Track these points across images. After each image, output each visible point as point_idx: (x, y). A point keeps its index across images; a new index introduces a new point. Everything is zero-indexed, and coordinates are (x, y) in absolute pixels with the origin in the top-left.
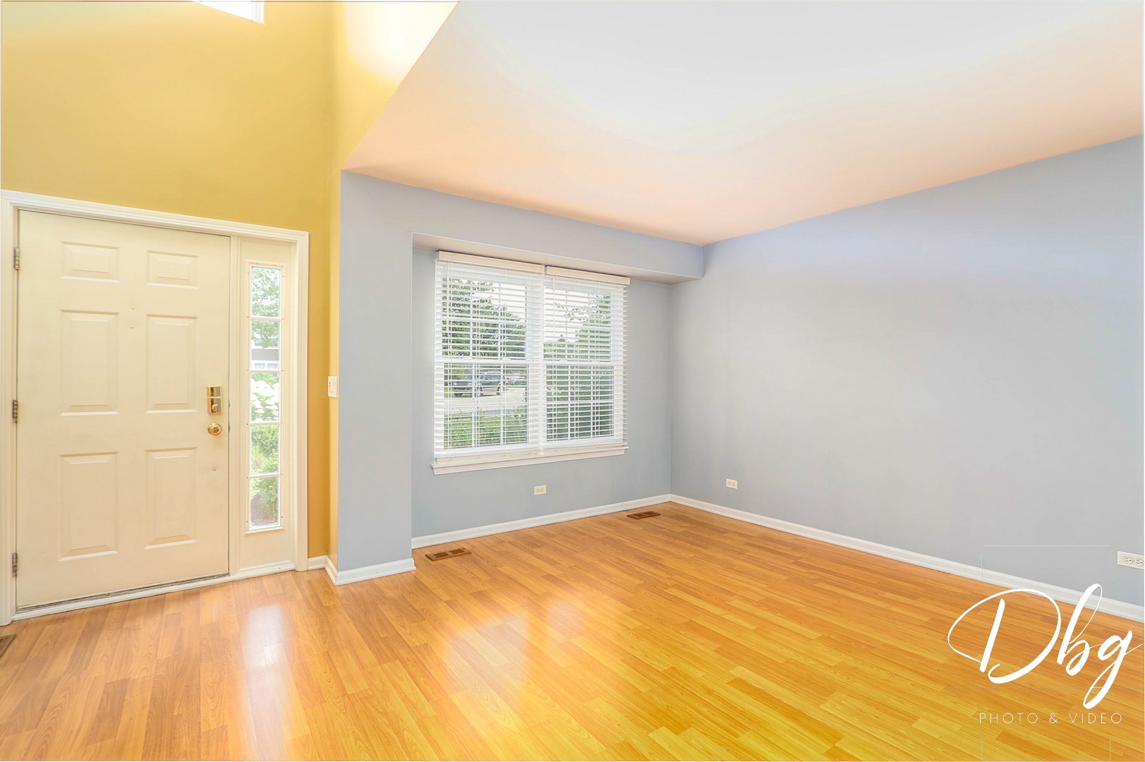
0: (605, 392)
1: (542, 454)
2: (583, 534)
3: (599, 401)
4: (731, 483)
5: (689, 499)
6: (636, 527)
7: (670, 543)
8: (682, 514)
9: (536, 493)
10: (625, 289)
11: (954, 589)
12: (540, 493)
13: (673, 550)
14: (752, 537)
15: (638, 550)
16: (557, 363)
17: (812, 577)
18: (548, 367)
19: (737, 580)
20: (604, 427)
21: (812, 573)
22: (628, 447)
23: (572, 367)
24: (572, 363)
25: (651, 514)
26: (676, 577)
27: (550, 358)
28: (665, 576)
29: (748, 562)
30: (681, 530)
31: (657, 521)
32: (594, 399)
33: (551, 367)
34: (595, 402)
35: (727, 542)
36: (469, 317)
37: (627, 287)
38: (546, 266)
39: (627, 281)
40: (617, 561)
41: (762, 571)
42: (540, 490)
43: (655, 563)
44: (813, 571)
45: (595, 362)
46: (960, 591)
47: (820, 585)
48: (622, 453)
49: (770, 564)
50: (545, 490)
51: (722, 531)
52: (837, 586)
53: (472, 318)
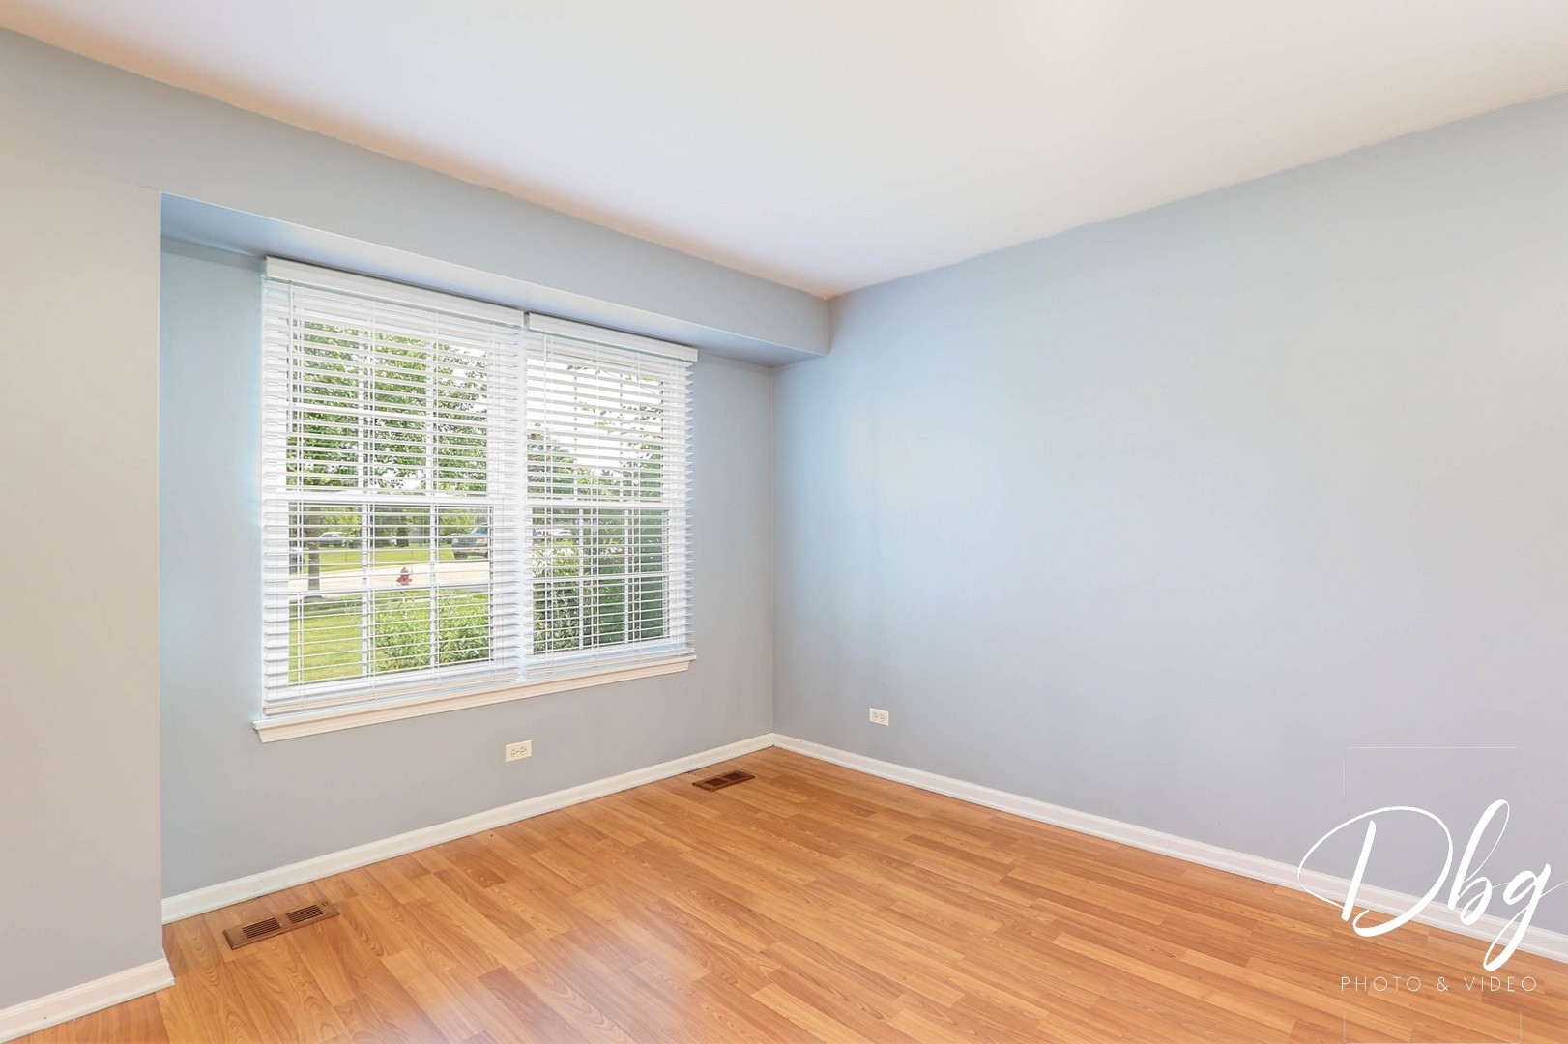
0: (652, 557)
1: (521, 680)
2: (600, 836)
3: (640, 575)
4: (879, 716)
5: (805, 742)
6: (707, 810)
7: (771, 847)
8: (793, 774)
9: (509, 758)
10: (688, 369)
11: (1300, 927)
12: (518, 756)
13: (773, 866)
14: (917, 818)
15: (707, 873)
16: (553, 503)
17: (1044, 918)
18: (534, 511)
19: (904, 943)
20: (650, 625)
21: (1041, 909)
22: (694, 657)
23: (586, 512)
24: (587, 503)
25: (736, 777)
26: (779, 947)
27: (541, 495)
28: (757, 945)
29: (917, 887)
30: (790, 812)
31: (750, 793)
32: (630, 571)
33: (542, 511)
34: (633, 577)
35: (875, 835)
36: (357, 407)
37: (693, 366)
38: (527, 313)
39: (692, 355)
40: (659, 908)
41: (949, 910)
42: (518, 751)
43: (735, 906)
44: (1041, 901)
45: (633, 503)
46: (1311, 932)
47: (1065, 941)
48: (685, 667)
49: (961, 889)
50: (529, 749)
51: (865, 810)
52: (1096, 941)
53: (361, 410)
